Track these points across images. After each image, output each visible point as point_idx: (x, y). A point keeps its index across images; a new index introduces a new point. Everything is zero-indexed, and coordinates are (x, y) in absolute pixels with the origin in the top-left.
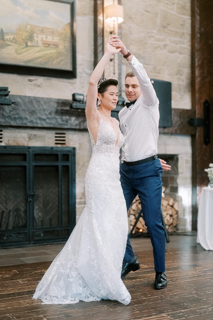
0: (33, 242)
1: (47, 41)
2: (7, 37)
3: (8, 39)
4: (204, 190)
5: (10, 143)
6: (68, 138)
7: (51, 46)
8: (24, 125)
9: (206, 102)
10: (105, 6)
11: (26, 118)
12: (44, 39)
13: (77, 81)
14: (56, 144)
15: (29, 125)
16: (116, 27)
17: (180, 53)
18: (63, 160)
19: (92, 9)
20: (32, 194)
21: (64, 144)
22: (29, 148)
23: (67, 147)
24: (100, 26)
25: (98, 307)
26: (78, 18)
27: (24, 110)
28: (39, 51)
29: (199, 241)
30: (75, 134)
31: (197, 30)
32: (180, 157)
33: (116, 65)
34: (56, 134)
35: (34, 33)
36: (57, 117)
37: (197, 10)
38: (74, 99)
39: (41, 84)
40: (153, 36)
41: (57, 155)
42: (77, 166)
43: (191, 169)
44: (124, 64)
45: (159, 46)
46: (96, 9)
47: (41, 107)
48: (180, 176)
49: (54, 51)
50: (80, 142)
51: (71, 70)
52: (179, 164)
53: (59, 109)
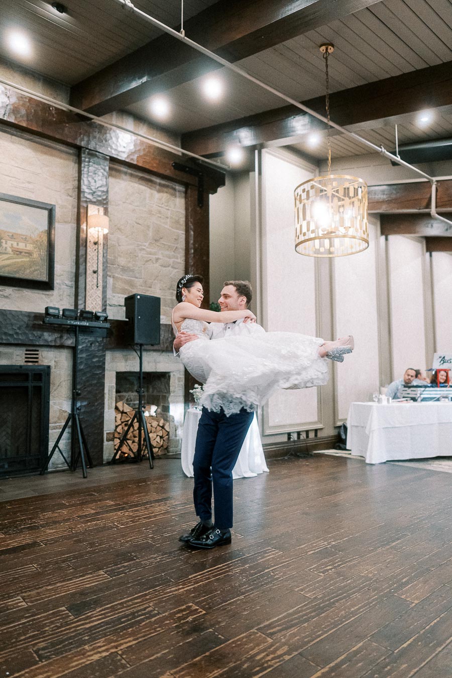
1: (18, 249)
6: (42, 356)
7: (23, 254)
10: (89, 215)
12: (15, 244)
13: (55, 292)
14: (26, 362)
16: (101, 238)
17: (172, 267)
18: (34, 380)
19: (75, 217)
21: (37, 362)
23: (41, 366)
24: (83, 235)
25: (24, 568)
26: (57, 226)
28: (8, 259)
30: (51, 351)
31: (191, 246)
32: (172, 374)
33: (100, 277)
34: (27, 351)
35: (1, 239)
36: (27, 332)
37: (191, 225)
38: (47, 313)
39: (11, 295)
40: (144, 249)
41: (27, 375)
42: (51, 386)
43: (184, 387)
44: (110, 276)
45: (150, 260)
46: (80, 217)
47: (8, 321)
48: (172, 394)
49: (28, 259)
50: (56, 360)
51: (47, 280)
52: (171, 383)
53: (31, 323)
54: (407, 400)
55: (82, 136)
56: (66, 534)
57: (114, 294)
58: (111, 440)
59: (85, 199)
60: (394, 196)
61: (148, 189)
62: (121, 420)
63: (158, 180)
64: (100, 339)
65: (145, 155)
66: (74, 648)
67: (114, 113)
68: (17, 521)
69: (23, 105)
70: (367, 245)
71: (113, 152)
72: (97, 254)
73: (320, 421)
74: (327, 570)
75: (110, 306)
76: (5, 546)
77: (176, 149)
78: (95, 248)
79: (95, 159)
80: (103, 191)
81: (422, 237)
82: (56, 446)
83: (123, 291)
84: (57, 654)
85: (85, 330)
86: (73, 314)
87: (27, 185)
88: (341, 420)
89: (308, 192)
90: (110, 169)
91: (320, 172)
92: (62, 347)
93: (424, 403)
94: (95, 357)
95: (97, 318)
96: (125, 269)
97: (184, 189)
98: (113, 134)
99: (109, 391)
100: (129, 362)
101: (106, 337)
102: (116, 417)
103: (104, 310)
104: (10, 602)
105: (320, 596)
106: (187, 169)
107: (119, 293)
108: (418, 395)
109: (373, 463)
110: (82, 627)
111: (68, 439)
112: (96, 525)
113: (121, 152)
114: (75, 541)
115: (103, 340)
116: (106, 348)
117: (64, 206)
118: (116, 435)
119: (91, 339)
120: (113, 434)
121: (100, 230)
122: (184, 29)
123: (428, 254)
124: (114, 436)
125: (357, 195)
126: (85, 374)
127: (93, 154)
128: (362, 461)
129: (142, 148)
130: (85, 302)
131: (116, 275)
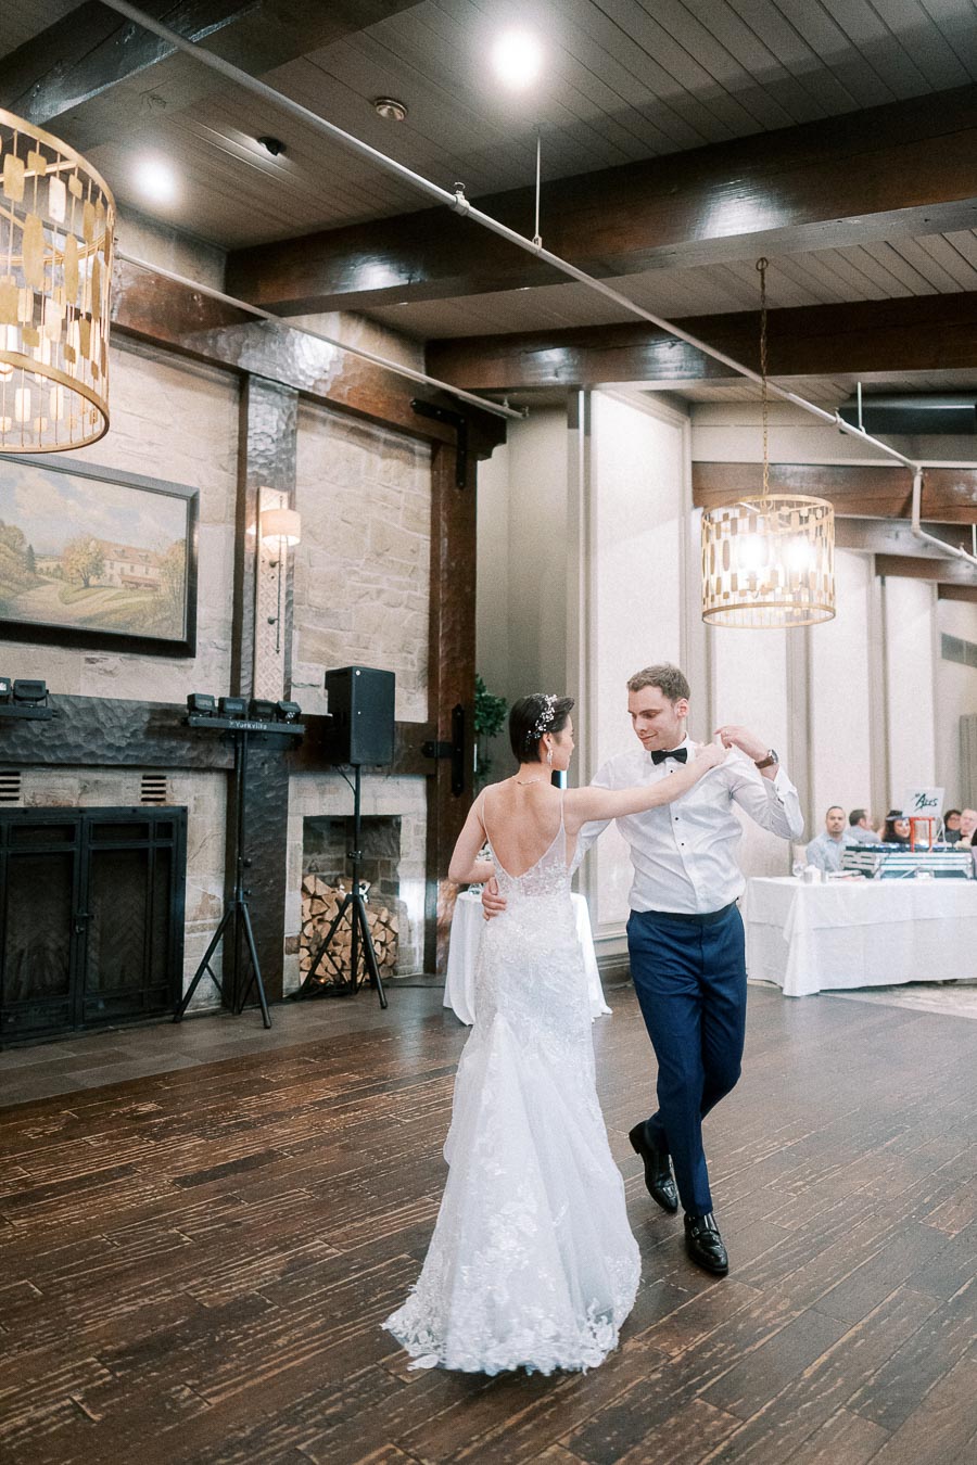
1: (134, 577)
2: (40, 565)
3: (45, 570)
4: (462, 901)
5: (38, 802)
6: (172, 788)
7: (142, 587)
8: (73, 762)
9: (458, 706)
10: (262, 509)
11: (79, 747)
12: (127, 571)
13: (195, 662)
14: (143, 800)
15: (85, 759)
16: (284, 553)
17: (407, 607)
18: (158, 837)
19: (232, 511)
20: (86, 915)
21: (163, 800)
22: (82, 810)
23: (167, 807)
24: (249, 547)
25: (288, 1195)
26: (202, 528)
27: (75, 727)
28: (115, 598)
29: (450, 1003)
30: (189, 777)
31: (442, 564)
32: (403, 820)
33: (282, 632)
34: (144, 778)
35: (103, 558)
36: (150, 742)
37: (444, 527)
38: (193, 707)
39: (116, 668)
40: (355, 572)
41: (146, 826)
42: (188, 848)
43: (425, 844)
44: (295, 628)
45: (367, 593)
46: (242, 512)
47: (115, 721)
48: (403, 859)
49: (148, 598)
50: (197, 795)
51: (185, 640)
52: (402, 836)
53: (155, 724)
54: (853, 875)
55: (251, 350)
56: (313, 1135)
57: (306, 664)
58: (295, 952)
59: (254, 477)
61: (365, 452)
62: (310, 911)
63: (383, 434)
64: (278, 754)
65: (363, 387)
68: (204, 1113)
69: (146, 292)
71: (306, 381)
72: (276, 585)
75: (295, 686)
76: (222, 1159)
77: (417, 374)
78: (272, 575)
79: (272, 397)
82: (205, 965)
83: (322, 659)
86: (235, 707)
87: (146, 449)
90: (299, 413)
91: (692, 426)
92: (210, 769)
94: (271, 788)
95: (279, 714)
96: (321, 614)
97: (430, 451)
99: (293, 854)
100: (329, 798)
101: (290, 749)
102: (303, 907)
103: (287, 697)
105: (806, 1227)
106: (439, 412)
107: (310, 660)
108: (877, 866)
109: (797, 995)
112: (356, 1118)
114: (341, 1147)
115: (284, 756)
116: (289, 771)
117: (215, 489)
118: (304, 942)
119: (262, 755)
120: (299, 939)
121: (284, 539)
122: (540, 234)
123: (879, 578)
124: (299, 942)
127: (268, 385)
128: (774, 991)
129: (359, 372)
130: (253, 682)
131: (305, 625)
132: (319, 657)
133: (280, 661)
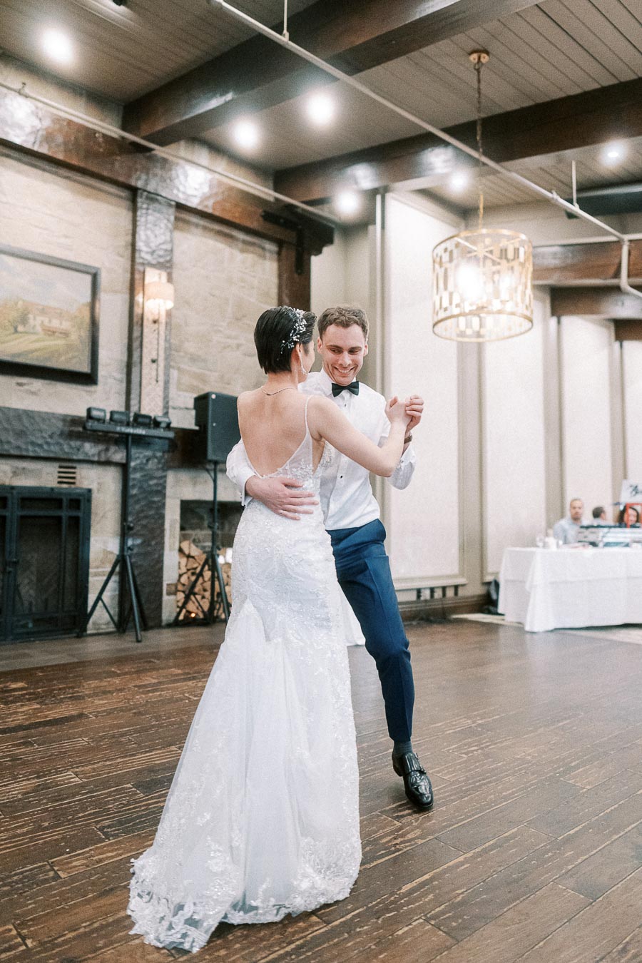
0: (11, 637)
1: (50, 327)
6: (81, 475)
7: (57, 334)
8: (5, 453)
10: (147, 281)
11: (9, 442)
12: (46, 322)
13: (99, 388)
14: (60, 482)
15: (13, 452)
16: (163, 315)
18: (70, 508)
19: (127, 284)
20: (15, 560)
21: (74, 483)
22: (13, 488)
23: (77, 488)
24: (137, 311)
25: (72, 742)
26: (103, 296)
28: (37, 341)
30: (93, 469)
33: (161, 369)
34: (60, 467)
35: (29, 313)
36: (61, 441)
38: (90, 417)
39: (39, 390)
40: (220, 331)
41: (60, 500)
42: (93, 517)
44: (173, 368)
45: (229, 346)
46: (133, 285)
47: (36, 426)
49: (61, 342)
50: (99, 481)
51: (89, 372)
53: (66, 429)
54: (584, 546)
55: (138, 173)
56: (121, 705)
57: (180, 393)
58: (172, 594)
59: (141, 261)
60: (569, 261)
61: (227, 248)
62: (186, 566)
63: (241, 236)
64: (159, 454)
65: (224, 200)
66: (147, 826)
67: (182, 143)
68: (54, 690)
69: (60, 130)
70: (530, 324)
71: (181, 195)
72: (157, 336)
73: (462, 574)
74: (472, 751)
75: (174, 408)
76: (43, 718)
77: (266, 192)
78: (154, 329)
79: (154, 205)
80: (166, 250)
81: (610, 320)
82: (99, 598)
83: (192, 388)
84: (127, 832)
85: (139, 441)
86: (124, 418)
87: (63, 240)
88: (493, 574)
89: (451, 252)
90: (177, 219)
92: (108, 463)
93: (608, 549)
94: (152, 478)
95: (157, 424)
96: (194, 359)
97: (277, 248)
98: (180, 172)
99: (171, 526)
100: (199, 487)
101: (169, 452)
102: (179, 563)
103: (166, 414)
104: (60, 777)
105: (462, 779)
106: (282, 221)
107: (185, 391)
108: (600, 538)
109: (536, 630)
110: (156, 805)
111: (115, 590)
112: (160, 695)
113: (192, 196)
114: (135, 713)
115: (163, 456)
116: (167, 467)
117: (113, 270)
118: (180, 587)
119: (147, 454)
120: (176, 586)
121: (162, 303)
122: (288, 31)
123: (617, 344)
125: (518, 257)
126: (137, 502)
127: (153, 198)
128: (519, 628)
129: (221, 191)
130: (140, 402)
131: (182, 366)
132: (192, 389)
133: (159, 390)
